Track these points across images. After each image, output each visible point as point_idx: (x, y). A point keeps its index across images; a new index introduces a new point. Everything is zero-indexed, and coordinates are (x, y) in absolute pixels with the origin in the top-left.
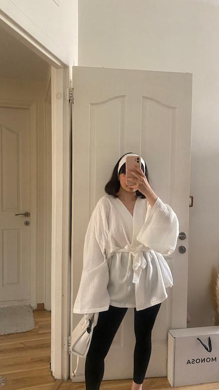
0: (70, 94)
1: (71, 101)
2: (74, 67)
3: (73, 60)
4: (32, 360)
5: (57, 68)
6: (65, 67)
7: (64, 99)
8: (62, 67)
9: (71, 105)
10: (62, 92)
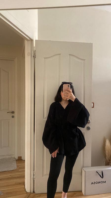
2: (36, 40)
3: (35, 37)
4: (16, 184)
5: (27, 41)
7: (31, 56)
8: (30, 40)
9: (35, 59)
10: (30, 52)
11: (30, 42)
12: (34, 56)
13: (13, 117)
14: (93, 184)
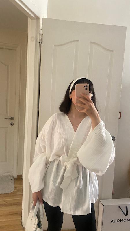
0: (40, 38)
1: (41, 43)
2: (44, 19)
3: (43, 14)
4: (10, 214)
5: (31, 19)
6: (38, 18)
7: (36, 41)
8: (35, 18)
9: (41, 46)
10: (35, 36)
11: (35, 21)
12: (40, 43)
13: (12, 124)
14: (113, 222)
